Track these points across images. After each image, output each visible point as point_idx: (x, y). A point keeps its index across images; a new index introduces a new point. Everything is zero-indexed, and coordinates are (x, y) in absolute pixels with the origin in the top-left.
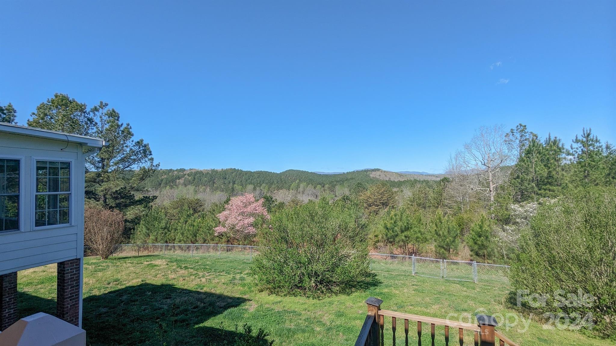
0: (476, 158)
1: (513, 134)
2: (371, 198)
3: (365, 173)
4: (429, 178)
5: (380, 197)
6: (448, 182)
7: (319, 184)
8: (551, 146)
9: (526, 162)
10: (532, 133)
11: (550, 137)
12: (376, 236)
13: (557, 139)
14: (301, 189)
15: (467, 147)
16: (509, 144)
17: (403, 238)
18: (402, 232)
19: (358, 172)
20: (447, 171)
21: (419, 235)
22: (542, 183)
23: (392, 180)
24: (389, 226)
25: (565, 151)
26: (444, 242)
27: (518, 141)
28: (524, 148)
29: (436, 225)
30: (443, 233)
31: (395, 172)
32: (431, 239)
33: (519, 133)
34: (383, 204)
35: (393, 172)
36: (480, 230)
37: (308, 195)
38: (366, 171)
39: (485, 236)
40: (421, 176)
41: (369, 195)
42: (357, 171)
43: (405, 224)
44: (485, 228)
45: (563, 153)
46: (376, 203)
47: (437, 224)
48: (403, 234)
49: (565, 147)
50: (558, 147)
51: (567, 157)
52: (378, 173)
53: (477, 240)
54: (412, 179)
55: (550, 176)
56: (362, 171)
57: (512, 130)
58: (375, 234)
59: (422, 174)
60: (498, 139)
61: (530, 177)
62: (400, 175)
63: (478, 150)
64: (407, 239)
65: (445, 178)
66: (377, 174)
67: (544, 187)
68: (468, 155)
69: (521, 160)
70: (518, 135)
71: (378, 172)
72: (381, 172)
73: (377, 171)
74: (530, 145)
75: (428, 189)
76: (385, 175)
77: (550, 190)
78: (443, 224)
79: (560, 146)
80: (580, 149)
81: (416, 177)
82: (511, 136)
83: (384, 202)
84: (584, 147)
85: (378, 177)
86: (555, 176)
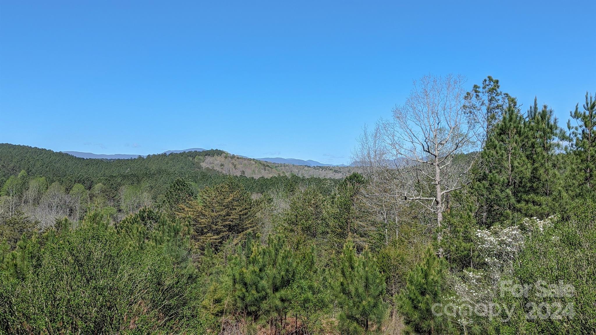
0: (414, 138)
1: (477, 96)
2: (204, 215)
3: (191, 159)
4: (322, 174)
5: (224, 213)
6: (359, 182)
7: (79, 182)
8: (538, 123)
9: (498, 148)
10: (507, 95)
11: (536, 105)
12: (218, 301)
13: (547, 109)
14: (30, 194)
15: (399, 115)
16: (471, 112)
17: (278, 302)
18: (276, 289)
19: (174, 156)
20: (358, 160)
21: (310, 294)
22: (522, 190)
23: (248, 175)
24: (249, 277)
25: (558, 131)
26: (358, 308)
27: (484, 109)
28: (494, 123)
29: (343, 273)
30: (357, 289)
31: (254, 159)
32: (332, 301)
33: (487, 94)
34: (231, 228)
35: (250, 160)
36: (423, 281)
37: (50, 206)
38: (193, 154)
39: (432, 292)
40: (306, 168)
41: (200, 210)
42: (171, 154)
43: (283, 273)
44: (432, 277)
45: (556, 135)
46: (215, 227)
47: (345, 270)
48: (278, 295)
49: (558, 125)
50: (548, 124)
51: (561, 143)
52: (219, 160)
53: (419, 302)
54: (288, 175)
55: (535, 178)
56: (183, 154)
57: (476, 87)
58: (215, 297)
59: (307, 166)
60: (453, 103)
61: (502, 178)
62: (264, 165)
63: (418, 123)
64: (286, 304)
65: (355, 176)
66: (216, 162)
67: (525, 197)
68: (401, 130)
69: (490, 145)
70: (485, 98)
71: (219, 158)
72: (226, 157)
73: (216, 156)
74: (504, 118)
75: (321, 197)
76: (233, 164)
77: (534, 202)
78: (356, 269)
79: (552, 122)
80: (580, 131)
81: (295, 171)
82: (474, 98)
83: (234, 224)
84: (586, 127)
85: (218, 168)
86: (544, 177)
